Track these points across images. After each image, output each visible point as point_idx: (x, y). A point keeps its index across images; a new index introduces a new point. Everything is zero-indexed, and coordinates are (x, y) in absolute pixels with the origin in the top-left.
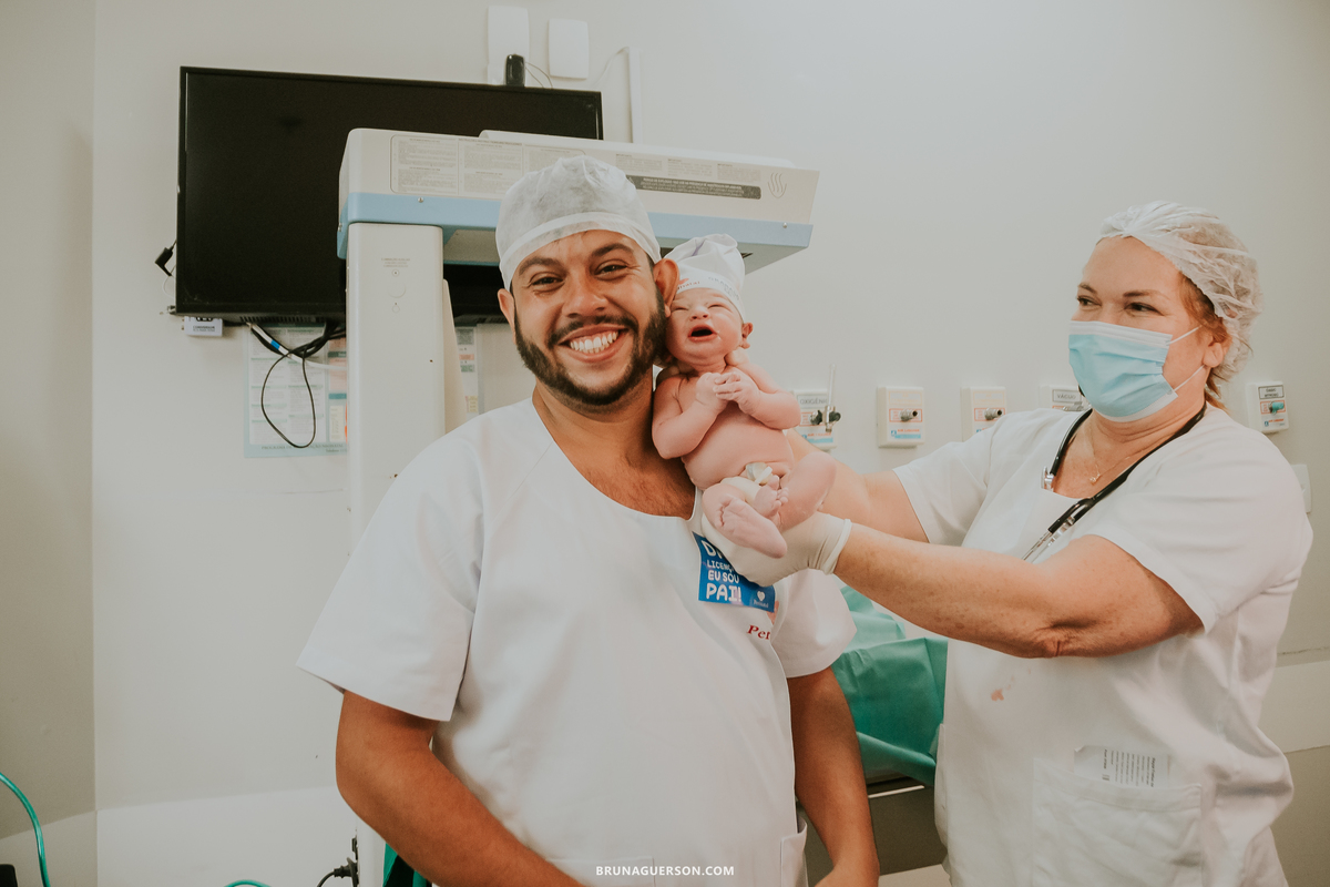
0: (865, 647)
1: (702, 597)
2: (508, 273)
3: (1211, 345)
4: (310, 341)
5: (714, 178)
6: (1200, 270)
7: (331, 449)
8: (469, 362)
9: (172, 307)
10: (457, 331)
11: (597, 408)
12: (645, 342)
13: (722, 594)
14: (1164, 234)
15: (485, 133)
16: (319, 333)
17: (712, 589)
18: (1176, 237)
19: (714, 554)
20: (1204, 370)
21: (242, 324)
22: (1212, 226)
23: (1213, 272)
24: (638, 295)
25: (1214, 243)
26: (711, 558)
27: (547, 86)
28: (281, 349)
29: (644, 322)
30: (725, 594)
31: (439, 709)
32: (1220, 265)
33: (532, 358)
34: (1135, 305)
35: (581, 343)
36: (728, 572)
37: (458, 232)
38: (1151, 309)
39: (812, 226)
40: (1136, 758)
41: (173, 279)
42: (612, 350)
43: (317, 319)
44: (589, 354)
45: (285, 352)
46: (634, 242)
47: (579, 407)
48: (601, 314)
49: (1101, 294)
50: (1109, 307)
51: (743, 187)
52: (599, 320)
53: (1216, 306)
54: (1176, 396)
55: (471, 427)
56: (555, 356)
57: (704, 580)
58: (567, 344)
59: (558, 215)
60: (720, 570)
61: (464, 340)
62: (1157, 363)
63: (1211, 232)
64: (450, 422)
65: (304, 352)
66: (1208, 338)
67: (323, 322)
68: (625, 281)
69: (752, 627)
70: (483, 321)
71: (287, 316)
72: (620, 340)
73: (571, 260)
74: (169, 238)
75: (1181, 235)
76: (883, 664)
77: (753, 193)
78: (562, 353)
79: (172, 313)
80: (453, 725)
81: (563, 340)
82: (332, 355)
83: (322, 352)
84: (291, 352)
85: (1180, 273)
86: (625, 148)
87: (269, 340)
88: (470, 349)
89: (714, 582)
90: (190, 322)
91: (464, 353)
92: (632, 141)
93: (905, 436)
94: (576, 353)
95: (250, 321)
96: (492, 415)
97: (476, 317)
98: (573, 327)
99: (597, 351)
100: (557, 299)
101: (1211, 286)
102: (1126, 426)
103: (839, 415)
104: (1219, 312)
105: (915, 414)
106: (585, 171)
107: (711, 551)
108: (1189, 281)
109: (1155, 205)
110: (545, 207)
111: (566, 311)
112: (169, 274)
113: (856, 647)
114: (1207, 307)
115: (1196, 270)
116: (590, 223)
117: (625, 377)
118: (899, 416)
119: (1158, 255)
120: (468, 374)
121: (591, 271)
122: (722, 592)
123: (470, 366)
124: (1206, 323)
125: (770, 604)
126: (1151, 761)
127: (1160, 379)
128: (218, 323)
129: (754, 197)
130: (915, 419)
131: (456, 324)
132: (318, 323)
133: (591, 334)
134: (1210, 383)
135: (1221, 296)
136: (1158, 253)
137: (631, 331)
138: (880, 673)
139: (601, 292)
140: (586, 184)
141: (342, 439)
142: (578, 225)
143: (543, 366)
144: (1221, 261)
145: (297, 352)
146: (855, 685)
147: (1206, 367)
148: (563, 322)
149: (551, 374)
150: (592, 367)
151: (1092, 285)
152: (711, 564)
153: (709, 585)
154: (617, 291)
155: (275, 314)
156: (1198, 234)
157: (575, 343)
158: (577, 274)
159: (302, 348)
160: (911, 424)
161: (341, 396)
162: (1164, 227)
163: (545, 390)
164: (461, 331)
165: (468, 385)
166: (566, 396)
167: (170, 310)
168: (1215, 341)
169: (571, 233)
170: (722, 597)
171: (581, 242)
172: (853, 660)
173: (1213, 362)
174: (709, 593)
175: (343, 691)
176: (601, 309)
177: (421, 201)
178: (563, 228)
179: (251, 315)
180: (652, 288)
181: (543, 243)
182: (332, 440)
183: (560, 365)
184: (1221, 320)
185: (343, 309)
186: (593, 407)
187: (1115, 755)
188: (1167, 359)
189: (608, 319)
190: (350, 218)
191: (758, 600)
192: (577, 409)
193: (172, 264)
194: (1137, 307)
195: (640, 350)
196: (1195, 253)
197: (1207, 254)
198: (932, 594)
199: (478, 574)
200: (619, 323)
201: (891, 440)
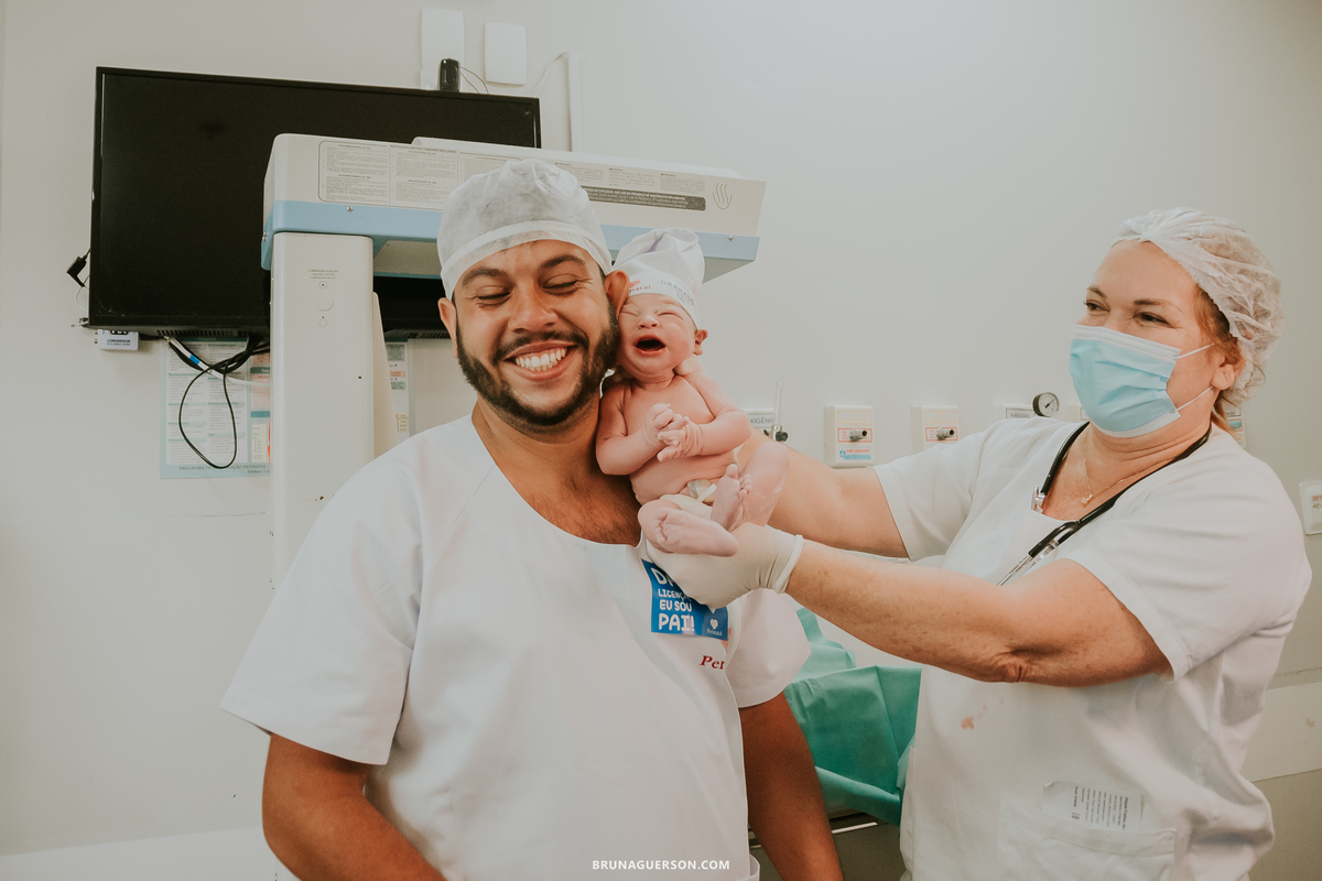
0: (815, 676)
1: (655, 628)
2: (450, 284)
3: (1222, 365)
4: (232, 356)
5: (657, 188)
6: (1218, 284)
7: (254, 470)
8: (400, 379)
9: (85, 320)
10: (388, 346)
11: (543, 428)
12: (595, 360)
13: (675, 624)
14: (1185, 242)
15: (417, 139)
16: (241, 347)
17: (664, 619)
18: (1197, 247)
19: (664, 582)
20: (1212, 392)
21: (158, 337)
22: (1237, 239)
23: (1232, 288)
24: (590, 311)
25: (1236, 256)
26: (663, 587)
27: (482, 91)
28: (201, 364)
29: (595, 338)
30: (678, 624)
31: (374, 753)
32: (1240, 281)
33: (474, 373)
34: (1145, 315)
35: (527, 360)
36: (680, 600)
37: (388, 242)
38: (1162, 321)
39: (759, 239)
40: (1108, 796)
41: (86, 291)
42: (561, 368)
43: (240, 333)
44: (536, 371)
45: (205, 367)
46: (586, 253)
47: (523, 426)
48: (549, 329)
49: (1110, 300)
50: (1117, 313)
51: (688, 198)
52: (547, 336)
53: (1232, 325)
54: (1177, 415)
55: (406, 450)
56: (500, 374)
57: (656, 611)
58: (512, 360)
59: (506, 223)
60: (672, 599)
61: (395, 356)
62: (1162, 378)
63: (1235, 245)
64: (380, 446)
65: (225, 368)
66: (1219, 358)
67: (245, 336)
68: (576, 295)
69: (705, 658)
70: (414, 336)
71: (208, 330)
72: (569, 357)
73: (520, 271)
74: (82, 246)
75: (1202, 245)
76: (833, 694)
77: (697, 204)
78: (508, 370)
79: (84, 326)
80: (387, 768)
81: (509, 356)
82: (255, 371)
83: (244, 368)
84: (211, 367)
85: (1197, 285)
86: (565, 156)
87: (188, 355)
88: (401, 366)
89: (666, 612)
90: (103, 335)
91: (394, 369)
92: (571, 150)
93: (855, 457)
94: (522, 371)
95: (168, 335)
96: (429, 434)
97: (408, 332)
98: (520, 342)
99: (545, 369)
100: (503, 312)
101: (1228, 303)
102: (1123, 442)
103: (786, 435)
104: (1234, 332)
105: (864, 433)
106: (536, 176)
107: (662, 579)
108: (1205, 295)
109: (1179, 211)
110: (491, 214)
111: (512, 325)
112: (82, 285)
113: (805, 677)
114: (1222, 324)
115: (1215, 284)
116: (540, 232)
117: (573, 397)
118: (848, 435)
119: (1176, 264)
120: (398, 391)
121: (539, 284)
122: (674, 622)
123: (401, 383)
124: (1219, 342)
125: (723, 633)
126: (1124, 800)
127: (1164, 395)
128: (133, 337)
129: (698, 208)
130: (864, 439)
131: (386, 339)
132: (240, 337)
133: (539, 350)
134: (1217, 406)
135: (1238, 314)
136: (1176, 261)
137: (581, 348)
138: (831, 704)
139: (551, 307)
140: (536, 190)
141: (264, 459)
142: (527, 234)
143: (486, 382)
144: (1242, 277)
145: (217, 367)
146: (805, 717)
147: (1214, 388)
148: (509, 338)
149: (494, 392)
150: (540, 386)
151: (1102, 289)
152: (662, 593)
153: (661, 615)
154: (567, 305)
155: (192, 328)
156: (1221, 246)
157: (521, 359)
158: (525, 287)
159: (222, 363)
160: (860, 445)
161: (264, 414)
162: (1186, 235)
163: (487, 408)
164: (391, 346)
165: (398, 403)
166: (510, 415)
167: (83, 323)
168: (1227, 361)
169: (519, 243)
170: (675, 627)
171: (529, 252)
172: (802, 691)
173: (1222, 384)
174: (661, 624)
175: (269, 733)
176: (550, 324)
177: (350, 210)
178: (512, 236)
179: (169, 328)
180: (604, 302)
181: (489, 253)
182: (254, 461)
183: (504, 382)
184: (1236, 340)
185: (267, 322)
186: (539, 427)
187: (1086, 792)
188: (1173, 374)
189: (557, 336)
190: (275, 228)
191: (711, 628)
192: (521, 429)
193: (85, 274)
194: (1148, 317)
195: (590, 368)
196: (1215, 266)
197: (1228, 268)
198: (888, 615)
199: (417, 609)
200: (568, 339)
201: (840, 460)
